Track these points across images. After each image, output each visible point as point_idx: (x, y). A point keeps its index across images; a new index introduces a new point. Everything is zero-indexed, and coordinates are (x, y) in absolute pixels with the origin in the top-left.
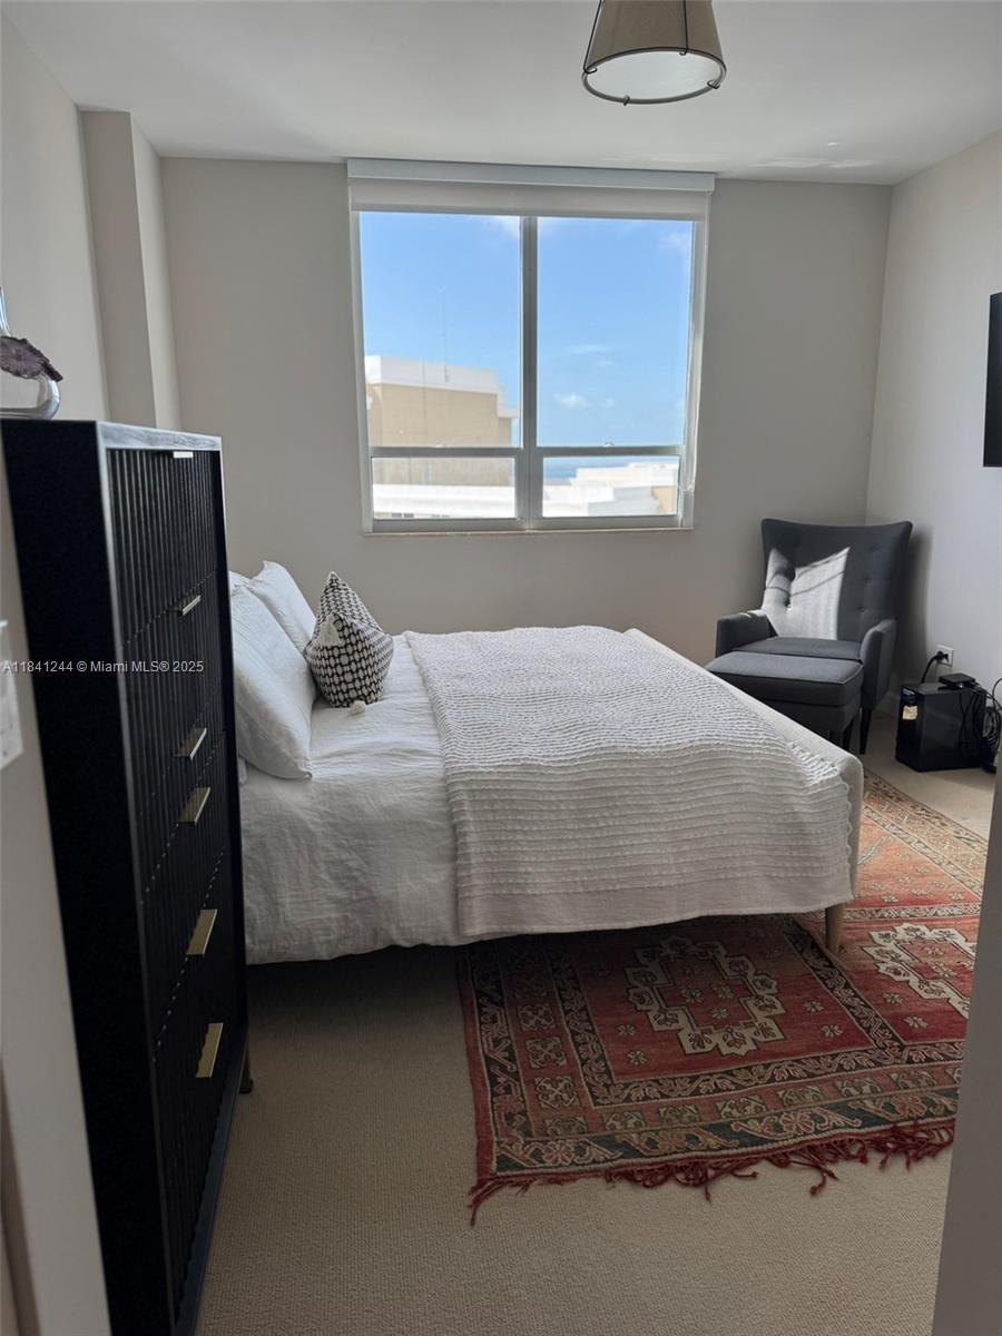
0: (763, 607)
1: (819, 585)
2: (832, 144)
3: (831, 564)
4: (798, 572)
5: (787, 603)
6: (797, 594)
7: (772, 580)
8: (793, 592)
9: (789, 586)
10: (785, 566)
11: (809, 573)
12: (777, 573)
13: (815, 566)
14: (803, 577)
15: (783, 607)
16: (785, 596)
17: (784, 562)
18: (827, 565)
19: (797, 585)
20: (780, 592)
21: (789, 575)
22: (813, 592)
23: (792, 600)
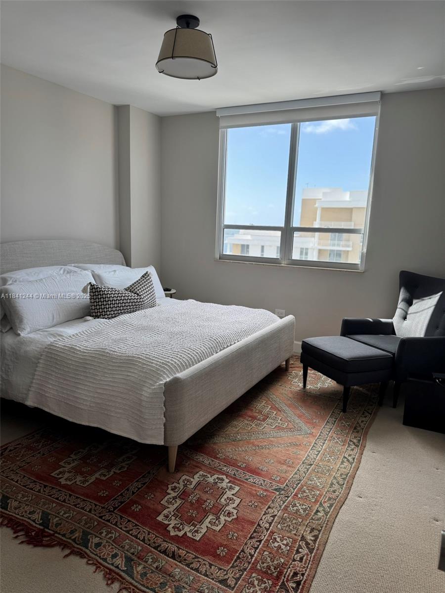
0: (394, 318)
1: (422, 311)
2: (420, 68)
3: (432, 299)
4: (415, 301)
5: (405, 318)
6: (410, 314)
7: (401, 305)
8: (409, 312)
9: (408, 308)
10: (408, 298)
11: (420, 303)
12: (402, 301)
13: (423, 300)
14: (416, 305)
15: (402, 320)
16: (405, 313)
17: (408, 295)
18: (429, 300)
19: (412, 309)
20: (403, 312)
21: (409, 303)
22: (418, 314)
23: (408, 316)
